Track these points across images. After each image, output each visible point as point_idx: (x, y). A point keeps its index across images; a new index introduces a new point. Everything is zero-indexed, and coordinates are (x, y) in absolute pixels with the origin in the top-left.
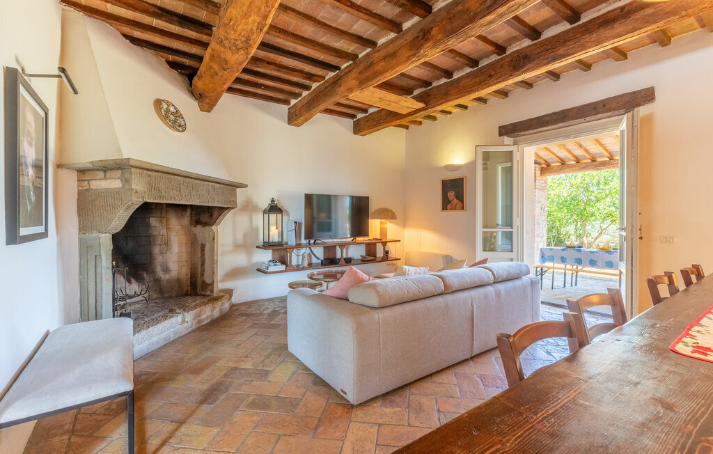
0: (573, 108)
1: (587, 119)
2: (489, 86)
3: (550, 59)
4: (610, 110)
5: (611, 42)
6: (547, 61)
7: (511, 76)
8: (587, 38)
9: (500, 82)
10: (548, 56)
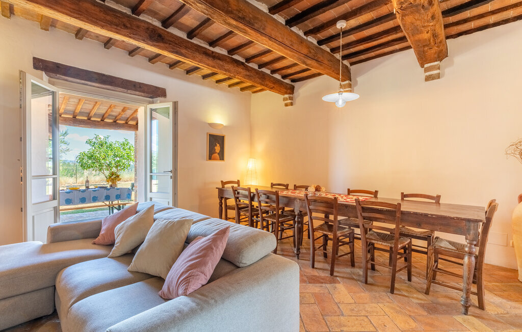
0: (119, 78)
1: (129, 91)
2: (117, 33)
3: (175, 51)
4: (144, 92)
5: (203, 65)
6: (172, 50)
7: (144, 40)
8: (197, 54)
9: (130, 37)
10: (175, 48)
